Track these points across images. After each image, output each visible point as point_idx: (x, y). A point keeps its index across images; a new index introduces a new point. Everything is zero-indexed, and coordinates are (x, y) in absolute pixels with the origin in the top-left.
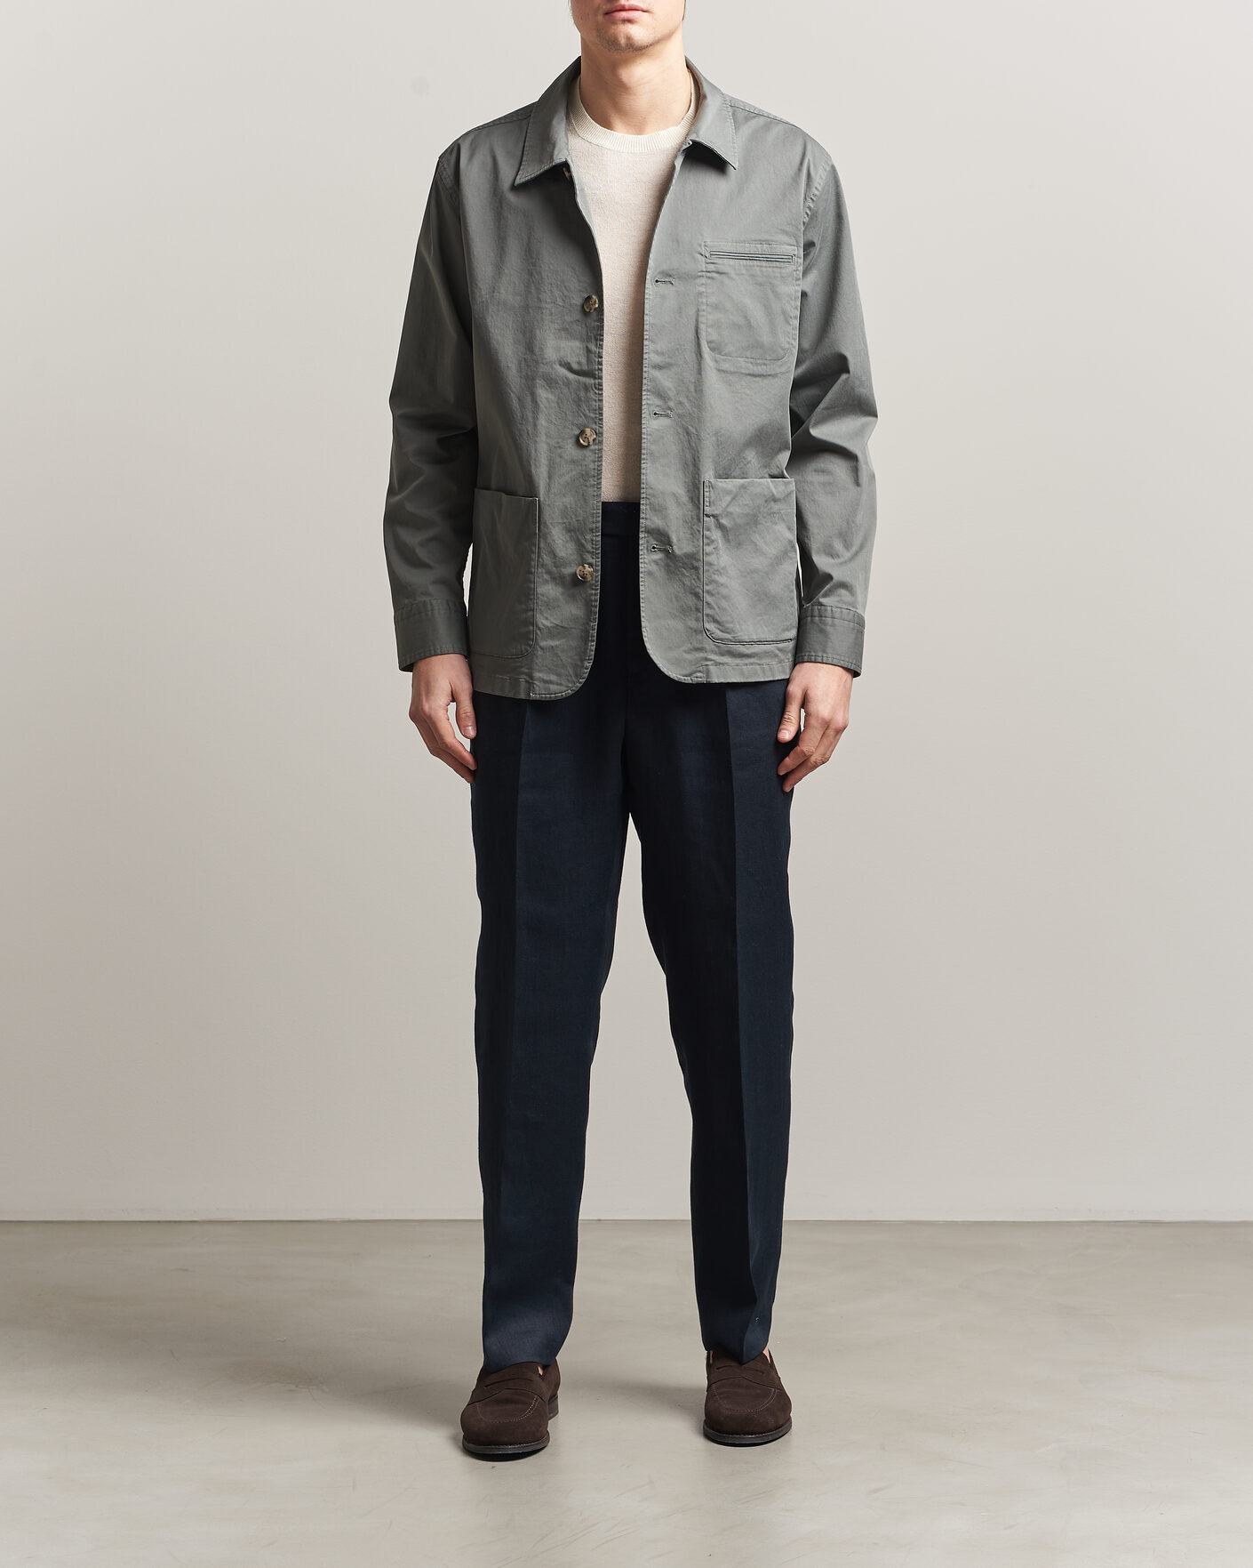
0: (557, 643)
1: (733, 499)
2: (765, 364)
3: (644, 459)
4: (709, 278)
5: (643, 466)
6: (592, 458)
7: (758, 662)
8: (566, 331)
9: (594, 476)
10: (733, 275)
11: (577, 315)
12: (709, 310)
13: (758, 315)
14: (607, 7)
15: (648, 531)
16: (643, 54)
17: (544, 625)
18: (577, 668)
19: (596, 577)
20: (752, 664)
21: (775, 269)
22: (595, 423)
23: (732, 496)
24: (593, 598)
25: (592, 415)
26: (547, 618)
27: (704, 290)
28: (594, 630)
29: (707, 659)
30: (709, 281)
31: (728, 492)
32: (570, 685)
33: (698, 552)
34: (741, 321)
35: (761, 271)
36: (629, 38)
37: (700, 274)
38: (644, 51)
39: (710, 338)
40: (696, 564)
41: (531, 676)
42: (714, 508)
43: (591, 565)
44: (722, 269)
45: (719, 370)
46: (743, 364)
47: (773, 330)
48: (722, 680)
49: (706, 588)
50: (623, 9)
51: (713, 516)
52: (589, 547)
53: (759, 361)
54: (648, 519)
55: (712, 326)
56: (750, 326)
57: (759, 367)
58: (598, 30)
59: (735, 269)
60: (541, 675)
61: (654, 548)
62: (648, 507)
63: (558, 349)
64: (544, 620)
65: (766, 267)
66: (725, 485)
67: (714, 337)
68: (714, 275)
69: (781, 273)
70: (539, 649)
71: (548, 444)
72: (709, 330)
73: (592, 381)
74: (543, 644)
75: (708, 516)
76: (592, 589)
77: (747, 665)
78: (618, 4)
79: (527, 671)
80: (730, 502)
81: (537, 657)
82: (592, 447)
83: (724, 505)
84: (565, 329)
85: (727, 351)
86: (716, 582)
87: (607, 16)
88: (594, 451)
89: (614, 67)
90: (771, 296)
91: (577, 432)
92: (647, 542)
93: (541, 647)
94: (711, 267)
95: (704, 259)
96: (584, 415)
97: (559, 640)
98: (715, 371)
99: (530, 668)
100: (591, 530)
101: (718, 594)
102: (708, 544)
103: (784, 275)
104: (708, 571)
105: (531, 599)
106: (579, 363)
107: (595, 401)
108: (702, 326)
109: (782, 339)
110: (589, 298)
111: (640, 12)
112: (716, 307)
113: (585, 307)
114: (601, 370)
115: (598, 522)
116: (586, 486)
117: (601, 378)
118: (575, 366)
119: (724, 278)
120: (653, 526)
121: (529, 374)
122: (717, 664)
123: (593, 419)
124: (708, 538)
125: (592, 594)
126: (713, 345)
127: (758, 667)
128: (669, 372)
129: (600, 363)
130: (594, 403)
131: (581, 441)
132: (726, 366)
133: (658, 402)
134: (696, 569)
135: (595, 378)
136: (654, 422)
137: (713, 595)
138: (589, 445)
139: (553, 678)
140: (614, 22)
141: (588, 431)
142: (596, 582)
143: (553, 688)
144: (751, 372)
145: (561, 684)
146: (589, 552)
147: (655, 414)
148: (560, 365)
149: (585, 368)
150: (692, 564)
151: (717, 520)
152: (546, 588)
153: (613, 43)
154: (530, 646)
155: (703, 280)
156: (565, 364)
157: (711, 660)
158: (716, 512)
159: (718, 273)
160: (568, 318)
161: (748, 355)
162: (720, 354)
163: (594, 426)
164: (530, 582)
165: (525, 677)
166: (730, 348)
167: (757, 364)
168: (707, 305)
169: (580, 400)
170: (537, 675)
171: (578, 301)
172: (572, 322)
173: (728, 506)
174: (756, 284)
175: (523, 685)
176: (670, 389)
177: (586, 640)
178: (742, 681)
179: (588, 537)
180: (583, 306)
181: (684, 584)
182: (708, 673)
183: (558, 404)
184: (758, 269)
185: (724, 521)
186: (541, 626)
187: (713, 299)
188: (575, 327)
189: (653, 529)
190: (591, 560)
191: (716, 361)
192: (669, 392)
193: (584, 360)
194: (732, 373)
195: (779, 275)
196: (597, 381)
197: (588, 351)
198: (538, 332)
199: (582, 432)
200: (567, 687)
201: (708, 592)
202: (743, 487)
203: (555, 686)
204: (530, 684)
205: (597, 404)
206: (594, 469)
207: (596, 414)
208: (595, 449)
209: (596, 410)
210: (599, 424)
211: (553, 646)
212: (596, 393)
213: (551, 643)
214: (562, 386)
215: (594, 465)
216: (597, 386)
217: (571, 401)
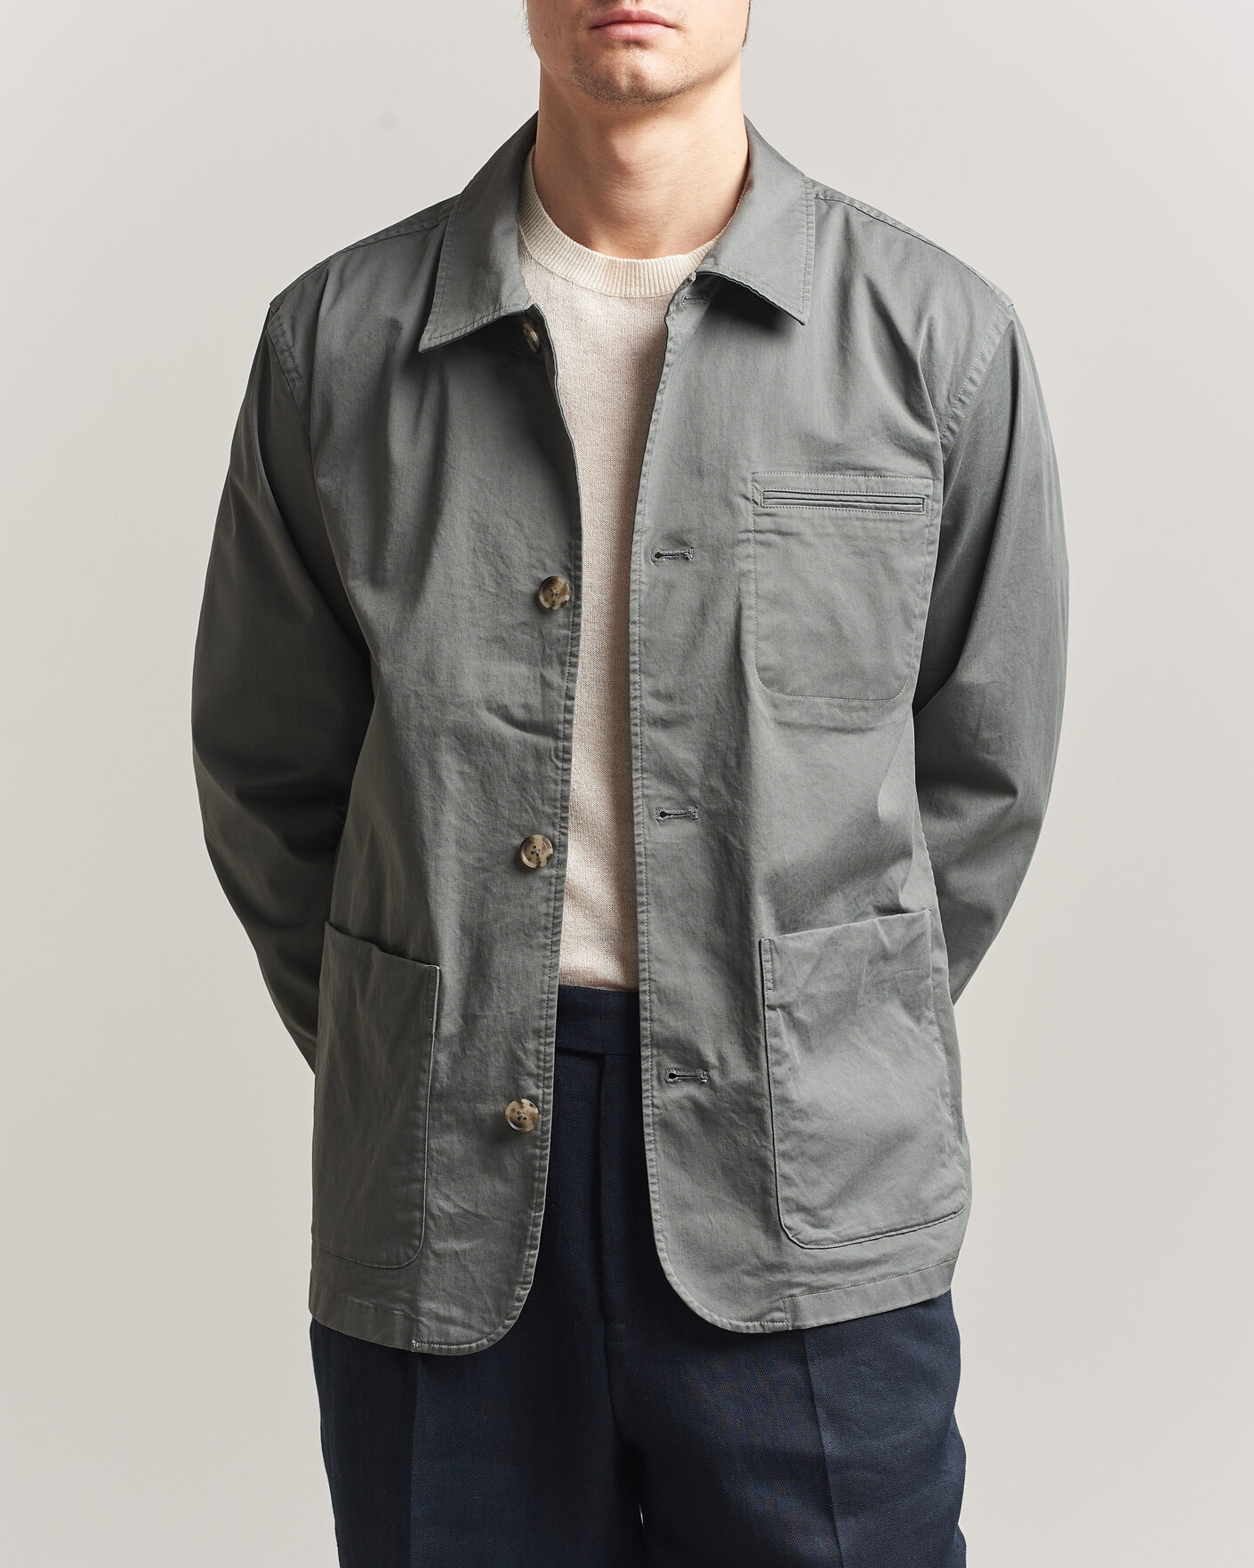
0: (466, 1245)
1: (816, 968)
2: (865, 709)
3: (642, 904)
4: (761, 543)
5: (641, 917)
6: (544, 893)
7: (897, 1270)
8: (501, 643)
9: (546, 929)
10: (810, 538)
11: (522, 614)
12: (762, 605)
13: (857, 616)
14: (595, 14)
15: (657, 1044)
16: (662, 110)
17: (441, 1210)
18: (502, 1295)
19: (544, 1123)
20: (883, 1277)
21: (891, 525)
22: (554, 825)
23: (814, 962)
24: (537, 1163)
25: (548, 810)
26: (448, 1198)
27: (752, 567)
28: (537, 1225)
29: (791, 1285)
30: (761, 550)
31: (805, 957)
32: (487, 1330)
33: (759, 1079)
34: (824, 627)
35: (864, 528)
36: (636, 77)
37: (744, 536)
38: (663, 104)
39: (764, 661)
40: (757, 1103)
41: (415, 1308)
42: (782, 991)
43: (534, 1100)
44: (786, 524)
45: (780, 723)
46: (825, 710)
47: (883, 643)
48: (825, 1320)
49: (780, 1147)
50: (627, 20)
51: (782, 1007)
52: (531, 1064)
53: (854, 703)
54: (656, 1020)
55: (766, 638)
56: (840, 637)
57: (854, 715)
58: (577, 59)
59: (813, 525)
60: (433, 1305)
61: (672, 1076)
62: (654, 997)
63: (485, 678)
64: (443, 1201)
65: (875, 520)
66: (798, 944)
67: (772, 659)
68: (773, 537)
69: (901, 532)
70: (431, 1256)
71: (461, 861)
72: (762, 645)
73: (551, 743)
74: (440, 1246)
75: (772, 1008)
76: (536, 1147)
77: (874, 1280)
78: (617, 9)
79: (407, 1295)
80: (810, 976)
81: (427, 1272)
82: (546, 872)
83: (800, 982)
84: (499, 640)
85: (795, 685)
86: (797, 1133)
87: (596, 33)
88: (548, 881)
89: (603, 130)
90: (882, 576)
91: (518, 841)
92: (659, 1065)
93: (435, 1253)
94: (766, 523)
95: (750, 506)
96: (533, 809)
97: (469, 1239)
98: (772, 725)
99: (415, 1292)
100: (537, 1033)
101: (802, 1154)
102: (778, 1063)
103: (908, 536)
104: (781, 1114)
105: (418, 1160)
106: (526, 707)
107: (556, 782)
108: (748, 639)
109: (898, 659)
110: (548, 583)
111: (659, 28)
112: (776, 601)
113: (542, 599)
114: (570, 722)
115: (551, 1017)
116: (531, 946)
117: (568, 738)
118: (519, 713)
119: (794, 545)
120: (667, 1034)
121: (426, 723)
122: (812, 1289)
123: (549, 816)
124: (776, 1051)
125: (534, 1157)
126: (771, 674)
127: (895, 1280)
128: (688, 732)
129: (569, 710)
130: (552, 786)
131: (525, 859)
132: (793, 715)
133: (667, 790)
134: (759, 1113)
135: (556, 737)
136: (661, 830)
137: (792, 1159)
138: (538, 867)
139: (457, 1312)
140: (609, 45)
141: (538, 839)
142: (544, 1133)
143: (455, 1331)
144: (840, 725)
145: (469, 1327)
146: (530, 1075)
147: (663, 814)
148: (490, 709)
149: (539, 717)
150: (749, 1103)
151: (790, 1014)
152: (448, 1138)
153: (604, 87)
154: (415, 1249)
155: (751, 549)
156: (499, 708)
157: (799, 1285)
158: (788, 999)
159: (780, 533)
160: (505, 619)
161: (835, 692)
162: (782, 690)
163: (550, 831)
164: (418, 1127)
165: (404, 1307)
166: (802, 680)
167: (851, 709)
168: (758, 596)
169: (527, 779)
170: (427, 1305)
171: (526, 586)
172: (513, 627)
173: (807, 983)
174: (855, 553)
175: (399, 1322)
176: (689, 764)
177: (521, 1244)
178: (867, 1312)
179: (531, 1045)
180: (536, 598)
181: (736, 1142)
182: (795, 1310)
183: (482, 784)
184: (857, 523)
185: (801, 1014)
186: (437, 1212)
187: (768, 585)
188: (518, 634)
189: (667, 1040)
190: (534, 1091)
191: (775, 706)
192: (687, 770)
193: (535, 701)
194: (802, 728)
195: (897, 536)
196: (560, 744)
197: (545, 684)
198: (445, 642)
199: (528, 842)
200: (481, 1332)
201: (784, 1155)
202: (832, 941)
203: (458, 1329)
204: (412, 1321)
205: (559, 788)
206: (547, 914)
207: (555, 807)
208: (551, 877)
209: (555, 800)
210: (561, 827)
211: (457, 1252)
212: (557, 767)
213: (454, 1245)
214: (491, 751)
215: (548, 906)
216: (561, 754)
217: (507, 779)
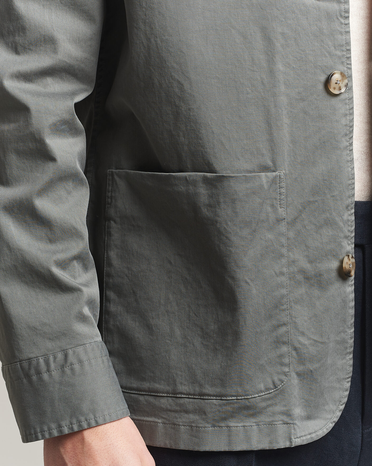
22: (342, 63)
25: (339, 53)
70: (296, 376)
73: (336, 7)
96: (329, 54)
107: (341, 34)
117: (347, 3)
123: (339, 57)
125: (350, 292)
130: (340, 36)
131: (331, 88)
135: (339, 2)
138: (340, 93)
169: (323, 33)
196: (342, 7)
205: (344, 38)
206: (346, 125)
207: (343, 51)
208: (346, 99)
209: (342, 46)
210: (348, 64)
211: (311, 371)
212: (342, 23)
213: (310, 366)
214: (299, 16)
215: (347, 119)
216: (343, 14)
217: (310, 35)
